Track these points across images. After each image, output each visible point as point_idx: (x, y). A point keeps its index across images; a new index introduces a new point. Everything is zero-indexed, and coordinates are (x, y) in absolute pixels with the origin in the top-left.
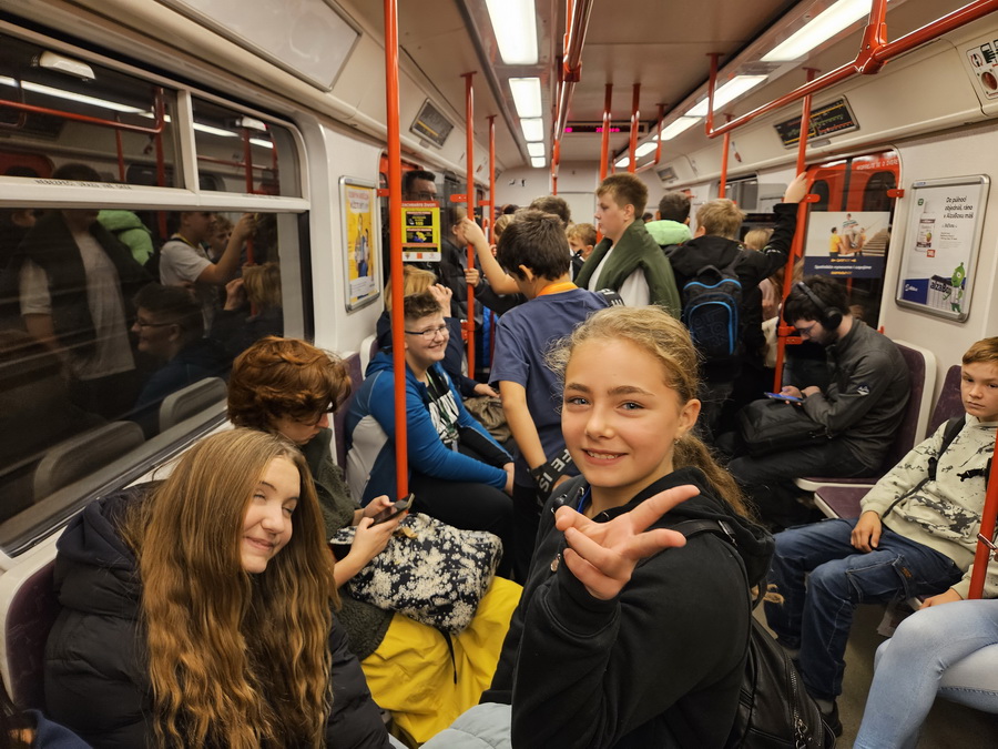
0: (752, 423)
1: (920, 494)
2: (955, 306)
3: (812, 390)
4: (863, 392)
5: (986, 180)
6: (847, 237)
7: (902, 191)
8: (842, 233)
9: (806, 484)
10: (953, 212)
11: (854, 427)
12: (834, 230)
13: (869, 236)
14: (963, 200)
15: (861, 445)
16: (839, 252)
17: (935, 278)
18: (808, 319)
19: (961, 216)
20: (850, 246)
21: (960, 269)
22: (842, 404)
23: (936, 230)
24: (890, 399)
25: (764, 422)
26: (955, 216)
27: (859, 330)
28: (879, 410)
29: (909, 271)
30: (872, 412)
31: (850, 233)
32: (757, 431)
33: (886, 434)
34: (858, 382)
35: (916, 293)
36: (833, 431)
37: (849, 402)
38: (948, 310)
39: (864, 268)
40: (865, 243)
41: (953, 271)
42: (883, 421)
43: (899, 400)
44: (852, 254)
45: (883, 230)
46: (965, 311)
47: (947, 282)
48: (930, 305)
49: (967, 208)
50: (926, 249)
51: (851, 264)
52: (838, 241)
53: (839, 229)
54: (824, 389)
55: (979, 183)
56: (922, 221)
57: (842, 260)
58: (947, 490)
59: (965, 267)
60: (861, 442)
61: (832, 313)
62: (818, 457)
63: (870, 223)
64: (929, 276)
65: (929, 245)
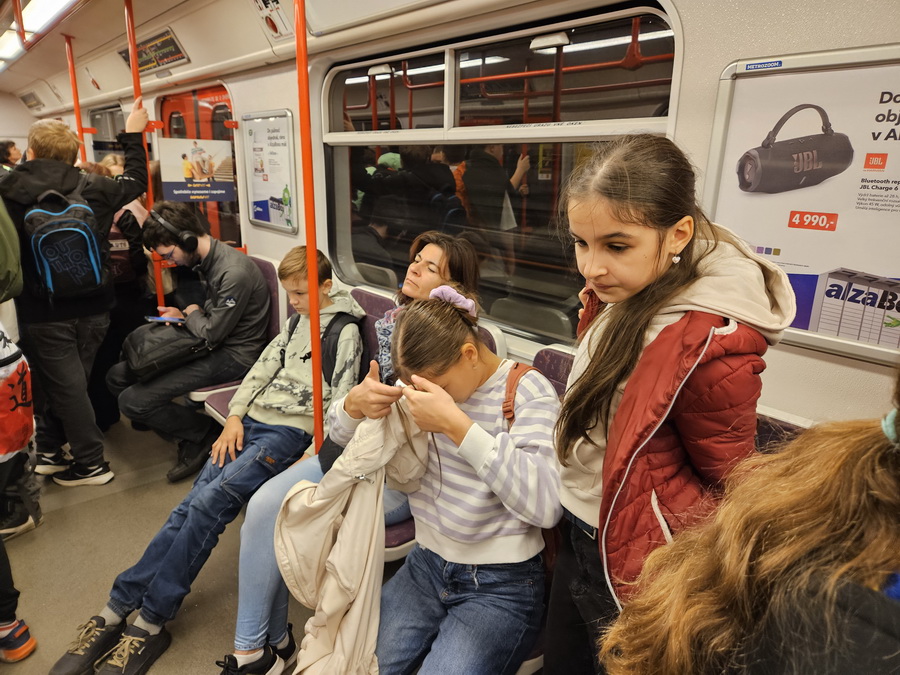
0: (135, 350)
1: (275, 381)
2: (289, 221)
3: (192, 309)
4: (231, 304)
5: (289, 114)
6: (198, 163)
7: (236, 123)
8: (192, 159)
9: (198, 396)
10: (273, 141)
11: (231, 336)
12: (184, 156)
13: (217, 163)
14: (278, 131)
15: (240, 350)
16: (193, 178)
17: (272, 199)
18: (166, 244)
19: (279, 145)
20: (202, 172)
21: (286, 190)
22: (215, 317)
23: (266, 157)
24: (254, 307)
25: (147, 345)
26: (276, 145)
28: (248, 317)
29: (254, 194)
30: (242, 320)
31: (199, 160)
32: (140, 356)
33: (258, 337)
34: (224, 295)
35: (262, 211)
36: (213, 343)
37: (221, 314)
38: (284, 226)
39: (219, 192)
40: (215, 169)
41: (282, 192)
42: (255, 325)
43: (262, 307)
44: (206, 180)
45: (228, 158)
46: (295, 226)
47: (279, 201)
48: (273, 223)
49: (282, 137)
50: (261, 174)
51: (207, 189)
52: (190, 167)
53: (189, 155)
54: (201, 306)
55: (285, 116)
56: (254, 150)
57: (198, 185)
58: (293, 373)
59: (289, 188)
60: (240, 347)
61: (186, 236)
62: (205, 368)
63: (215, 151)
64: (267, 198)
65: (263, 170)
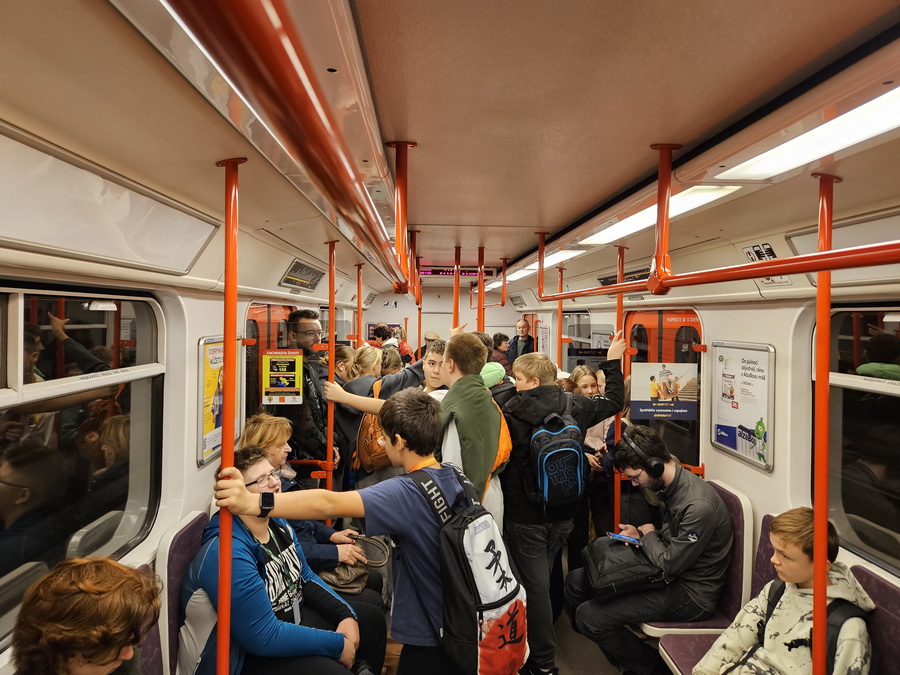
0: (596, 566)
1: (750, 660)
2: (761, 456)
3: (648, 528)
4: (693, 539)
5: (772, 350)
6: (664, 384)
7: (705, 347)
8: (659, 381)
9: (651, 630)
10: (748, 372)
12: (652, 378)
13: (682, 384)
14: (755, 363)
15: (697, 588)
16: (659, 397)
17: (741, 427)
18: (635, 467)
19: (755, 377)
20: (668, 392)
21: (760, 423)
22: (675, 549)
23: (738, 385)
24: (717, 544)
25: (607, 565)
26: (751, 376)
27: (682, 477)
28: (708, 554)
29: (719, 418)
30: (702, 556)
31: (666, 381)
32: (601, 575)
33: (717, 577)
34: (687, 529)
35: (727, 437)
36: (670, 575)
37: (681, 548)
38: (756, 460)
39: (681, 411)
40: (680, 389)
41: (755, 425)
42: (714, 564)
44: (670, 399)
45: (693, 379)
46: (771, 463)
47: (751, 432)
48: (739, 452)
49: (759, 370)
50: (731, 400)
51: (670, 408)
52: (657, 388)
53: (657, 377)
55: (767, 350)
56: (724, 375)
57: (662, 404)
58: (774, 659)
59: (765, 422)
60: (696, 585)
61: (654, 463)
62: (660, 601)
63: (683, 373)
64: (736, 425)
65: (733, 397)
